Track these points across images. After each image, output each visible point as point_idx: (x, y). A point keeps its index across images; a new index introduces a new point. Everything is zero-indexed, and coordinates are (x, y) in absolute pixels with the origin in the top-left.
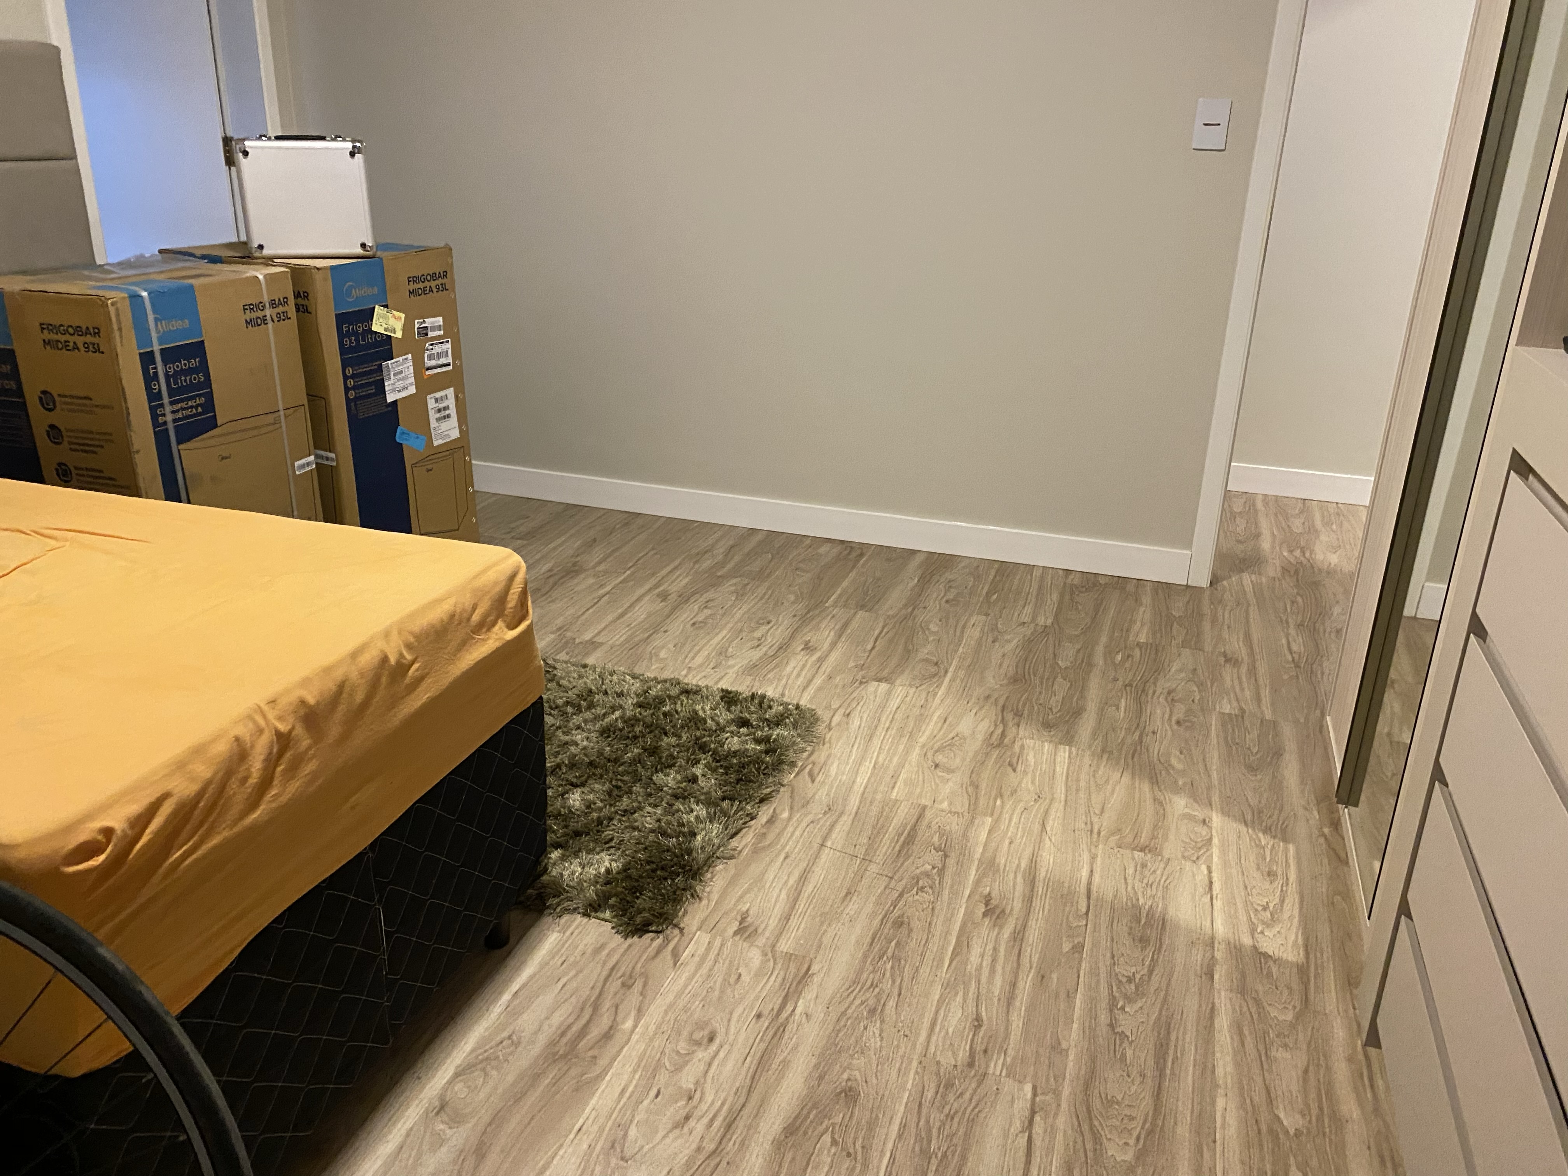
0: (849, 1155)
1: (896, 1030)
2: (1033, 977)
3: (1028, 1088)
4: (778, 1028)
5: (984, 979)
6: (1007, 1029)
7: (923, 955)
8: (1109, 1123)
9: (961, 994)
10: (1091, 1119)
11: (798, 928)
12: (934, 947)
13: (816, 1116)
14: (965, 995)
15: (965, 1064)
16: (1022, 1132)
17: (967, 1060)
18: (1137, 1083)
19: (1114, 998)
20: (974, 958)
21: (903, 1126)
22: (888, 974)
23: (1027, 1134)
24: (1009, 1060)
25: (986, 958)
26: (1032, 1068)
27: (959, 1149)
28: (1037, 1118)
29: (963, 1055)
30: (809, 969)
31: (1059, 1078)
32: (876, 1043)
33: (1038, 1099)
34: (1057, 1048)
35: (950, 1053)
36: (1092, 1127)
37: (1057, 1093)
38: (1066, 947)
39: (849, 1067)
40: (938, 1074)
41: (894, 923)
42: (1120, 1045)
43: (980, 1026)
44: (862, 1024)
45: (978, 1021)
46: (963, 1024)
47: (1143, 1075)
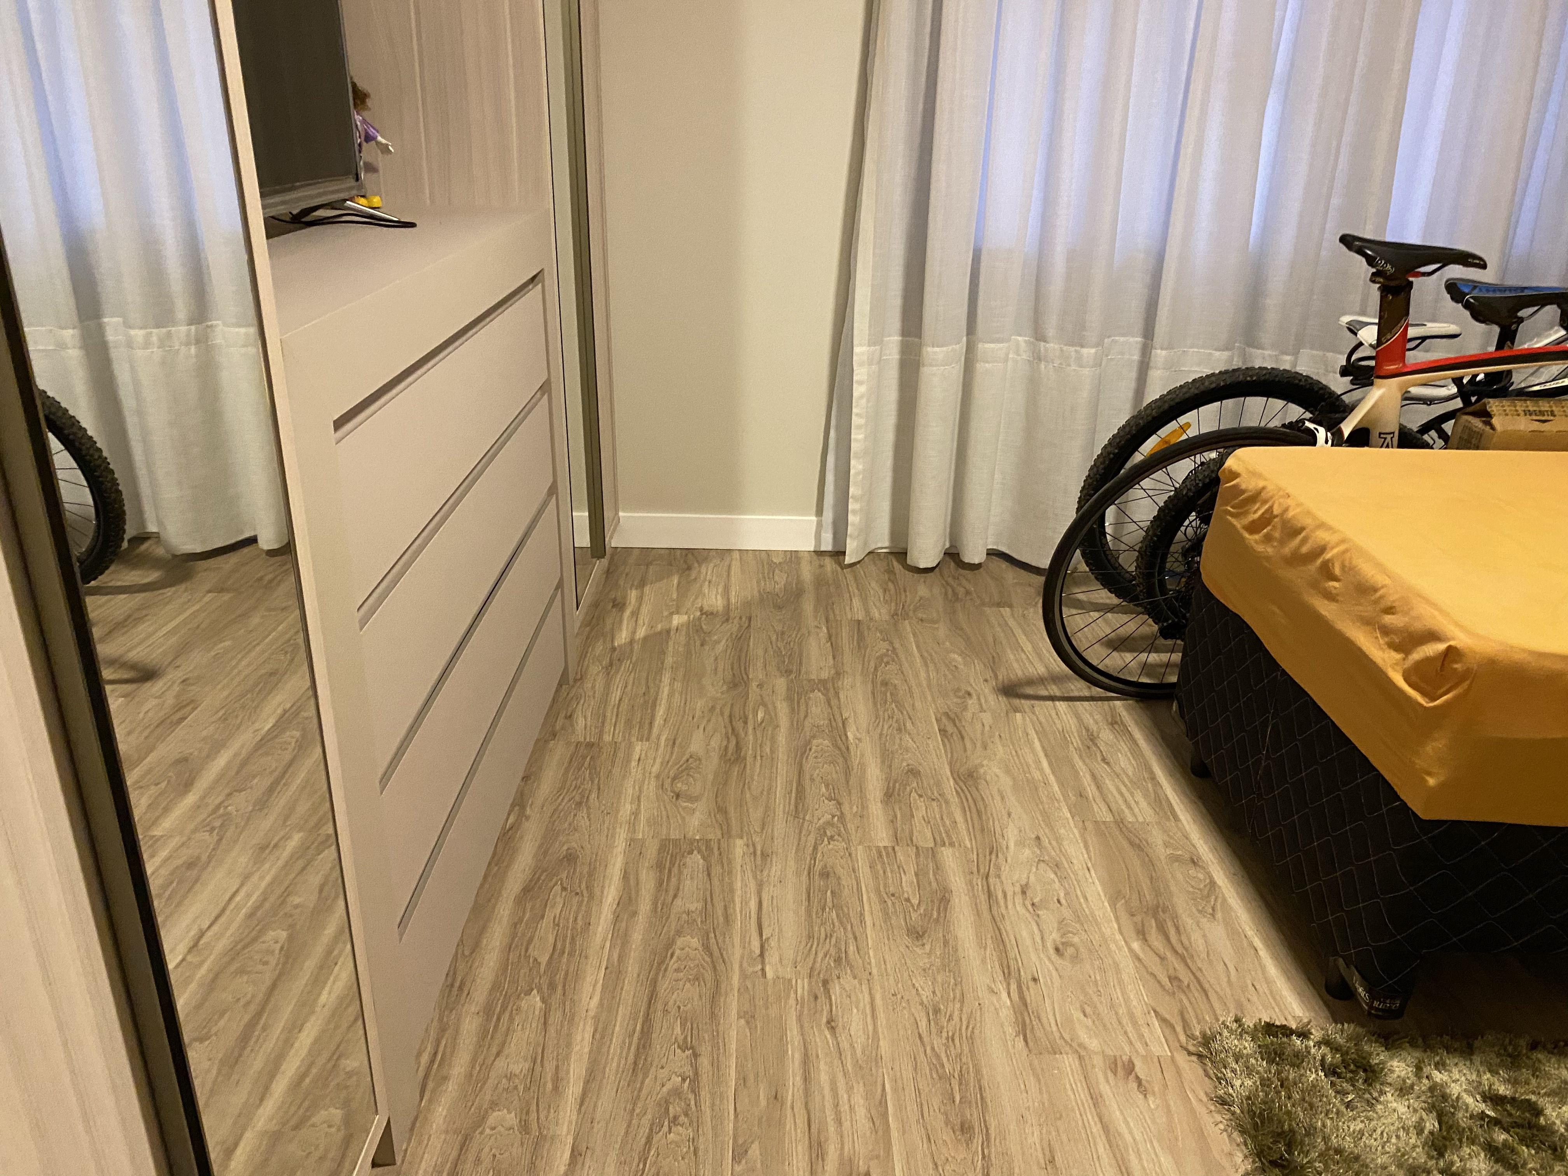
0: (893, 895)
1: (906, 998)
2: (787, 1092)
3: (770, 974)
4: (1009, 973)
5: (840, 1076)
6: (802, 1027)
7: (918, 1091)
8: (696, 962)
9: (859, 1051)
10: (713, 962)
11: (1072, 1089)
12: (912, 1108)
13: (932, 915)
14: (854, 1054)
15: (830, 983)
16: (768, 939)
17: (830, 986)
18: (671, 1003)
19: (693, 1091)
20: (859, 1100)
21: (862, 921)
22: (943, 1056)
23: (764, 938)
24: (793, 995)
25: (847, 1107)
26: (769, 993)
27: (814, 916)
28: (758, 952)
29: (836, 990)
30: (1026, 1040)
31: (743, 990)
32: (917, 981)
33: (760, 967)
34: (748, 1017)
35: (847, 989)
36: (711, 955)
37: (744, 976)
38: (755, 1150)
39: (929, 954)
40: (851, 967)
41: (971, 1128)
42: (686, 1037)
43: (828, 1022)
44: (939, 995)
45: (832, 1027)
46: (845, 1020)
47: (666, 1011)
